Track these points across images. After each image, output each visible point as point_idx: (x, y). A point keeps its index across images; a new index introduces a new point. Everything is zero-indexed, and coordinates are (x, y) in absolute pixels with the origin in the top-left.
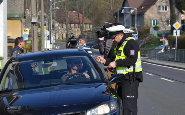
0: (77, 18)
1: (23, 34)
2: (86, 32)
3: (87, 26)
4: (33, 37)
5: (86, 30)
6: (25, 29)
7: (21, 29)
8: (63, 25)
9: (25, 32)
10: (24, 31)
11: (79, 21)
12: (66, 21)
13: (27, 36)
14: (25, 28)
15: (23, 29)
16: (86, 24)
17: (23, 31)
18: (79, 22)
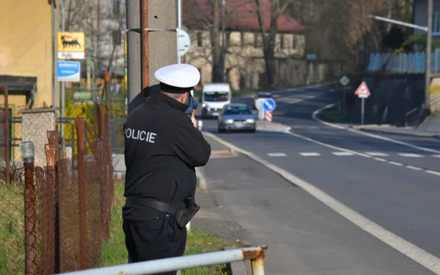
0: (250, 12)
1: (60, 55)
2: (282, 60)
3: (288, 40)
4: (136, 25)
5: (283, 56)
6: (67, 34)
7: (49, 34)
8: (203, 35)
9: (69, 49)
10: (65, 43)
11: (260, 20)
12: (212, 22)
13: (77, 65)
14: (67, 30)
15: (60, 35)
16: (283, 32)
17: (60, 42)
18: (261, 25)
